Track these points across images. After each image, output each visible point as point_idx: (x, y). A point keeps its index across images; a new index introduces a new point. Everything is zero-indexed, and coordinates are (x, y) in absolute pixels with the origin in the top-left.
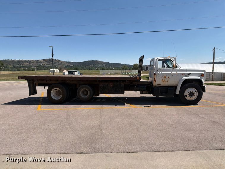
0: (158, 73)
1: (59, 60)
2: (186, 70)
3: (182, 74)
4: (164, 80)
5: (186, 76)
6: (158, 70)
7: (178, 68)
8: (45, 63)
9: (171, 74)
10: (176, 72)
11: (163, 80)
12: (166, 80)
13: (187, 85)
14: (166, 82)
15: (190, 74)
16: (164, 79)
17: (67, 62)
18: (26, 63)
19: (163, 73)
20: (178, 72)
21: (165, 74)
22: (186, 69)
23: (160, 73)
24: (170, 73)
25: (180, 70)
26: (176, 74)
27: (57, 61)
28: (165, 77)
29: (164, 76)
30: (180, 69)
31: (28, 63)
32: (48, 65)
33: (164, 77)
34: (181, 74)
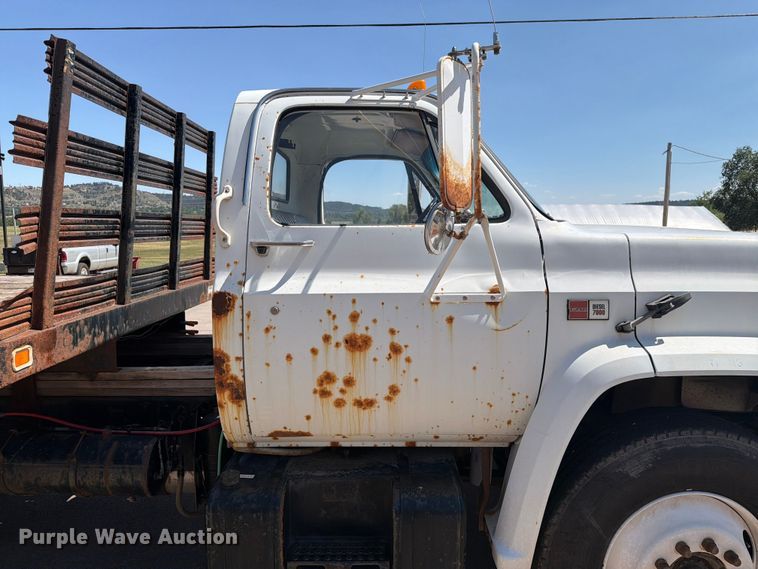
0: (266, 283)
2: (628, 257)
3: (578, 308)
4: (349, 382)
5: (624, 332)
6: (262, 249)
7: (523, 215)
8: (79, 199)
9: (428, 302)
10: (492, 281)
11: (328, 378)
12: (374, 374)
13: (632, 459)
14: (370, 403)
15: (679, 300)
16: (339, 362)
19: (329, 283)
20: (523, 282)
21: (354, 299)
22: (619, 237)
23: (295, 285)
24: (412, 283)
25: (544, 256)
26: (494, 301)
28: (357, 344)
29: (345, 329)
30: (552, 231)
33: (339, 337)
34: (559, 311)
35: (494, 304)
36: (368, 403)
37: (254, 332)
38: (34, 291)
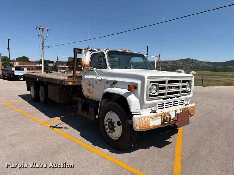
1: (196, 60)
5: (111, 85)
7: (108, 68)
8: (181, 63)
16: (89, 87)
17: (205, 62)
18: (162, 64)
27: (194, 61)
29: (89, 83)
31: (164, 64)
32: (183, 65)
35: (101, 81)
36: (91, 93)
37: (83, 82)
38: (73, 76)
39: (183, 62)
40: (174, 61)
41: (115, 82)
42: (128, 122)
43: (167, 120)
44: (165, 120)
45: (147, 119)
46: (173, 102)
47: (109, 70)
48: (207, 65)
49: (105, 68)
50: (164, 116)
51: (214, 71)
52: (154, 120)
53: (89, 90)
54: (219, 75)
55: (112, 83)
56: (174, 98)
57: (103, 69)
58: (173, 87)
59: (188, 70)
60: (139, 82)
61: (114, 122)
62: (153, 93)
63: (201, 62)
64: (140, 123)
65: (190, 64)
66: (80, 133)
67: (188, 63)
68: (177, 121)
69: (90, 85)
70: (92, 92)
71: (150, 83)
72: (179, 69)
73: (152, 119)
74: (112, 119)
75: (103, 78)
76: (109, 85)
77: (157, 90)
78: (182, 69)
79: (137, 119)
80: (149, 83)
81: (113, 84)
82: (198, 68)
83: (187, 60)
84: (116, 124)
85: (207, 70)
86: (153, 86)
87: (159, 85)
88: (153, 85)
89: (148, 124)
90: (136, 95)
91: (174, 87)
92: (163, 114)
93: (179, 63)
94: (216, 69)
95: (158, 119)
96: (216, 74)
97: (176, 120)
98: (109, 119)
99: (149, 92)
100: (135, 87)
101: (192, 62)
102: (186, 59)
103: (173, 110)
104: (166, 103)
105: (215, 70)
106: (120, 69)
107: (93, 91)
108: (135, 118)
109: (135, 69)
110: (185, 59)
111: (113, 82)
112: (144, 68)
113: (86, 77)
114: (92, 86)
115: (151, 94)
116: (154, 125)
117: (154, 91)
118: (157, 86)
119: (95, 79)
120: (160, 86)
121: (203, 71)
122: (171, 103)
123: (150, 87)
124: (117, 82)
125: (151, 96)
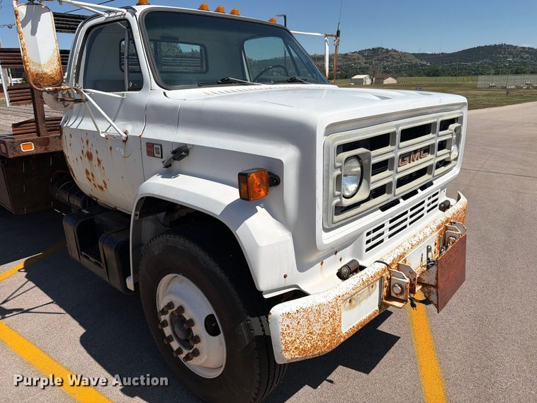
0: (71, 122)
1: (395, 51)
2: (177, 117)
7: (147, 86)
8: (363, 60)
11: (88, 173)
14: (103, 189)
17: (414, 54)
21: (87, 133)
23: (76, 123)
25: (147, 114)
27: (390, 53)
32: (367, 65)
35: (125, 141)
36: (101, 188)
37: (68, 146)
38: (36, 121)
39: (367, 57)
40: (346, 55)
41: (181, 152)
42: (249, 327)
43: (401, 293)
44: (393, 294)
45: (328, 312)
46: (412, 210)
47: (154, 94)
48: (418, 61)
49: (138, 85)
50: (390, 280)
51: (434, 75)
52: (354, 306)
53: (91, 177)
54: (446, 85)
55: (167, 154)
56: (415, 192)
57: (129, 90)
58: (415, 152)
59: (379, 75)
60: (286, 154)
61: (191, 322)
62: (347, 194)
63: (405, 54)
64: (303, 333)
65: (382, 60)
66: (82, 331)
67: (378, 60)
68: (436, 286)
69: (89, 156)
70: (103, 185)
71: (338, 153)
72: (359, 74)
73: (348, 304)
74: (181, 309)
75: (134, 129)
76: (158, 163)
77: (362, 177)
78: (364, 74)
79: (288, 322)
80: (333, 151)
81: (174, 159)
82: (400, 71)
83: (375, 51)
84: (199, 329)
85: (419, 74)
86: (348, 165)
87: (373, 153)
88: (348, 159)
89: (335, 330)
90: (278, 214)
91: (418, 154)
92: (387, 273)
93: (358, 59)
94: (437, 70)
95: (370, 294)
96: (438, 82)
97: (433, 283)
98: (170, 305)
99: (335, 196)
100: (273, 178)
101: (386, 57)
102: (373, 49)
103: (414, 243)
104: (391, 222)
105: (435, 73)
106: (200, 86)
107: (104, 182)
108: (280, 320)
109: (264, 86)
110: (369, 50)
111: (174, 152)
112: (293, 81)
113: (74, 126)
114: (99, 162)
115: (341, 202)
116: (354, 325)
117: (352, 187)
118: (365, 162)
119: (103, 135)
120: (374, 161)
121: (411, 76)
122: (406, 212)
123: (338, 172)
124: (187, 152)
125: (340, 209)
